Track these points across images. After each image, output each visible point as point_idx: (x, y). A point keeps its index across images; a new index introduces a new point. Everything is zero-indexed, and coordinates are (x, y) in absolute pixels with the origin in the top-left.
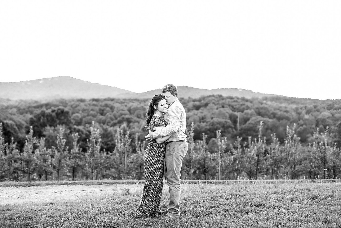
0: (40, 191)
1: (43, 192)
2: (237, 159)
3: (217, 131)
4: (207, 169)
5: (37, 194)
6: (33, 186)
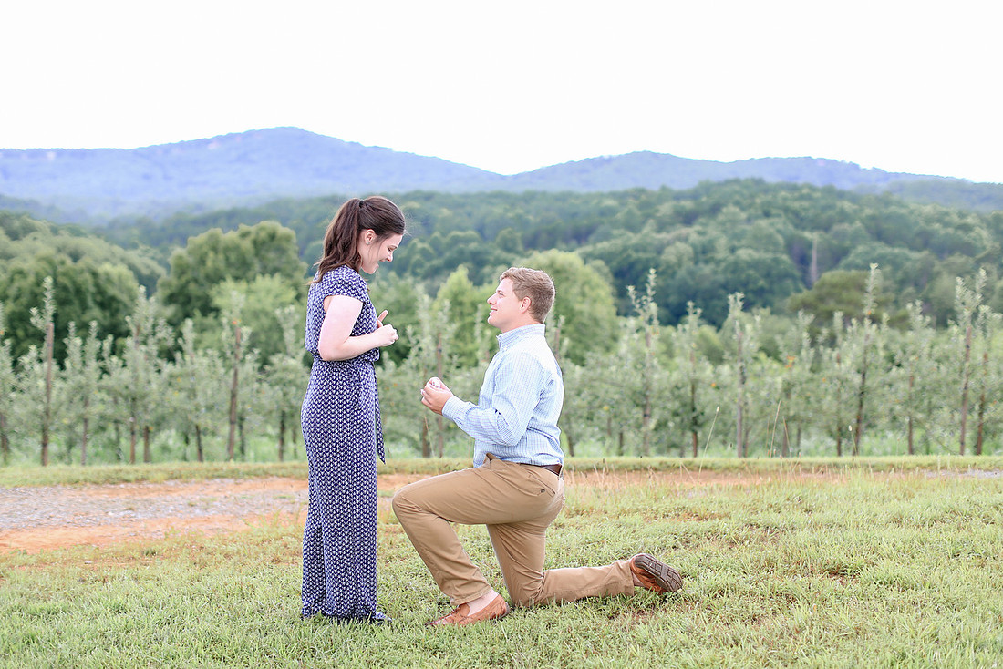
0: (145, 497)
1: (151, 503)
2: (794, 386)
3: (731, 297)
4: (702, 414)
5: (130, 512)
6: (127, 481)
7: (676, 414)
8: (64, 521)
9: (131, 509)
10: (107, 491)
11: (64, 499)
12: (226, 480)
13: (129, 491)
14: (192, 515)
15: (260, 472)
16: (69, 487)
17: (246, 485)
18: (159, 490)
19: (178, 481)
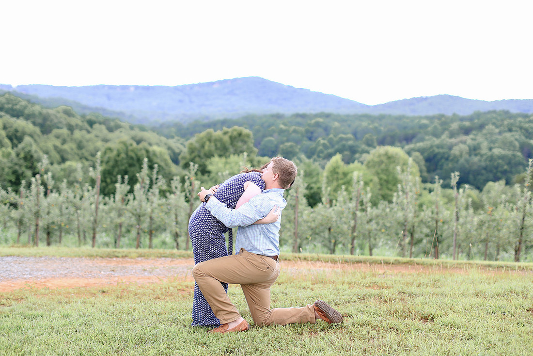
1: (125, 268)
2: (485, 223)
3: (452, 174)
4: (441, 236)
5: (112, 272)
6: (117, 257)
7: (427, 235)
8: (78, 275)
9: (113, 271)
10: (106, 261)
11: (83, 264)
12: (167, 259)
13: (117, 262)
14: (143, 275)
15: (186, 255)
16: (88, 258)
17: (177, 261)
18: (132, 262)
19: (143, 258)
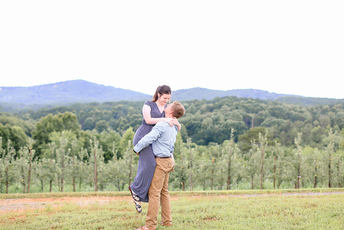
4: (185, 176)
15: (22, 197)
